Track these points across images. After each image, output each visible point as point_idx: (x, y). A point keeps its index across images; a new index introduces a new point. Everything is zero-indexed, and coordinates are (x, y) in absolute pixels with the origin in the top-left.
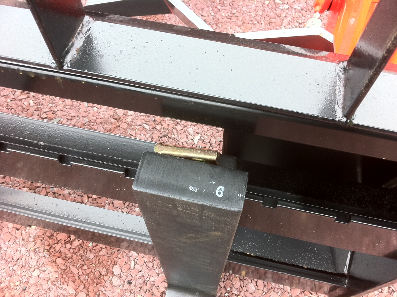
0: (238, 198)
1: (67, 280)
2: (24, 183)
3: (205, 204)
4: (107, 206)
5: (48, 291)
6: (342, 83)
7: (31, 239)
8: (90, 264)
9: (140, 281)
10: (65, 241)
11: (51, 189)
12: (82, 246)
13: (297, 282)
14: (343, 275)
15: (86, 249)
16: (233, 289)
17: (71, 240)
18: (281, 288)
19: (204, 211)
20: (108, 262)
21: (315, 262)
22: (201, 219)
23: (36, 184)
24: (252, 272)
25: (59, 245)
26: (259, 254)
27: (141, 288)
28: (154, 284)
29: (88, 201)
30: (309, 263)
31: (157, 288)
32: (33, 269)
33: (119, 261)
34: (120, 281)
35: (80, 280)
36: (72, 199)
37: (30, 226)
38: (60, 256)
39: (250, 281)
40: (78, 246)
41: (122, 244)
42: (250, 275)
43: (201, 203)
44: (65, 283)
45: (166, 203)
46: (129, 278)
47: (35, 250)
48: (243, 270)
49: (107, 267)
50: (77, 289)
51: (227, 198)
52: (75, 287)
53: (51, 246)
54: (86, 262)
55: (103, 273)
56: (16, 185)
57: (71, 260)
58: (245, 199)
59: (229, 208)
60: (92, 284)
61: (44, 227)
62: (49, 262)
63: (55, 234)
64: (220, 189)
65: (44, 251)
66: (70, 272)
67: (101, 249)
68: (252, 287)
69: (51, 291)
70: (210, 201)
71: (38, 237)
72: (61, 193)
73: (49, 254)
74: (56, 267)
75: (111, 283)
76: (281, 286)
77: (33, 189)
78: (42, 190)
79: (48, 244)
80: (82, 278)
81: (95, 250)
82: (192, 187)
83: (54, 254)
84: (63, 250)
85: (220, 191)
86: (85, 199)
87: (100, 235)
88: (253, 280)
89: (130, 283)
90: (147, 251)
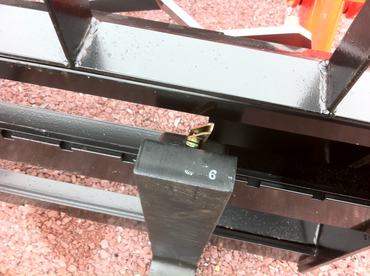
0: (229, 180)
1: (58, 254)
2: (16, 164)
3: (199, 186)
4: (94, 186)
5: (41, 264)
6: (325, 80)
7: (24, 217)
8: (80, 239)
9: (127, 254)
10: (55, 218)
11: (41, 170)
12: (72, 223)
13: (270, 252)
14: (313, 245)
15: (75, 225)
16: (212, 259)
17: (61, 217)
18: (255, 258)
19: (198, 192)
20: (96, 236)
21: (287, 234)
22: (194, 199)
23: (26, 165)
24: (229, 244)
25: (50, 222)
26: (237, 228)
27: (127, 260)
28: (139, 257)
29: (76, 181)
30: (282, 235)
31: (142, 260)
32: (26, 244)
33: (107, 236)
34: (108, 254)
35: (70, 254)
36: (61, 179)
37: (23, 205)
38: (51, 232)
39: (226, 252)
40: (68, 223)
41: (109, 220)
42: (227, 246)
43: (196, 185)
44: (56, 257)
45: (163, 185)
46: (116, 251)
47: (27, 227)
48: (220, 242)
49: (95, 242)
50: (68, 263)
51: (219, 180)
52: (65, 260)
53: (42, 223)
54: (76, 237)
55: (92, 247)
56: (8, 167)
57: (62, 236)
58: (235, 181)
59: (221, 189)
60: (81, 257)
61: (36, 206)
62: (41, 237)
63: (46, 212)
64: (213, 173)
65: (36, 228)
66: (61, 247)
67: (89, 225)
68: (229, 257)
69: (43, 264)
70: (204, 183)
71: (30, 215)
72: (51, 174)
73: (40, 230)
74: (48, 242)
75: (100, 257)
76: (255, 256)
77: (24, 170)
78: (33, 171)
79: (39, 221)
80: (72, 252)
81: (84, 226)
82: (188, 171)
83: (45, 231)
84: (54, 226)
85: (213, 174)
86: (74, 179)
87: (88, 212)
88: (230, 251)
89: (117, 256)
90: (132, 226)
